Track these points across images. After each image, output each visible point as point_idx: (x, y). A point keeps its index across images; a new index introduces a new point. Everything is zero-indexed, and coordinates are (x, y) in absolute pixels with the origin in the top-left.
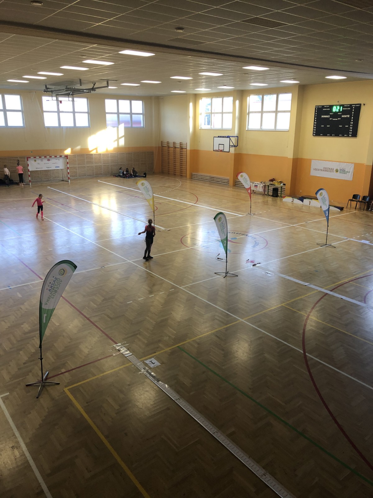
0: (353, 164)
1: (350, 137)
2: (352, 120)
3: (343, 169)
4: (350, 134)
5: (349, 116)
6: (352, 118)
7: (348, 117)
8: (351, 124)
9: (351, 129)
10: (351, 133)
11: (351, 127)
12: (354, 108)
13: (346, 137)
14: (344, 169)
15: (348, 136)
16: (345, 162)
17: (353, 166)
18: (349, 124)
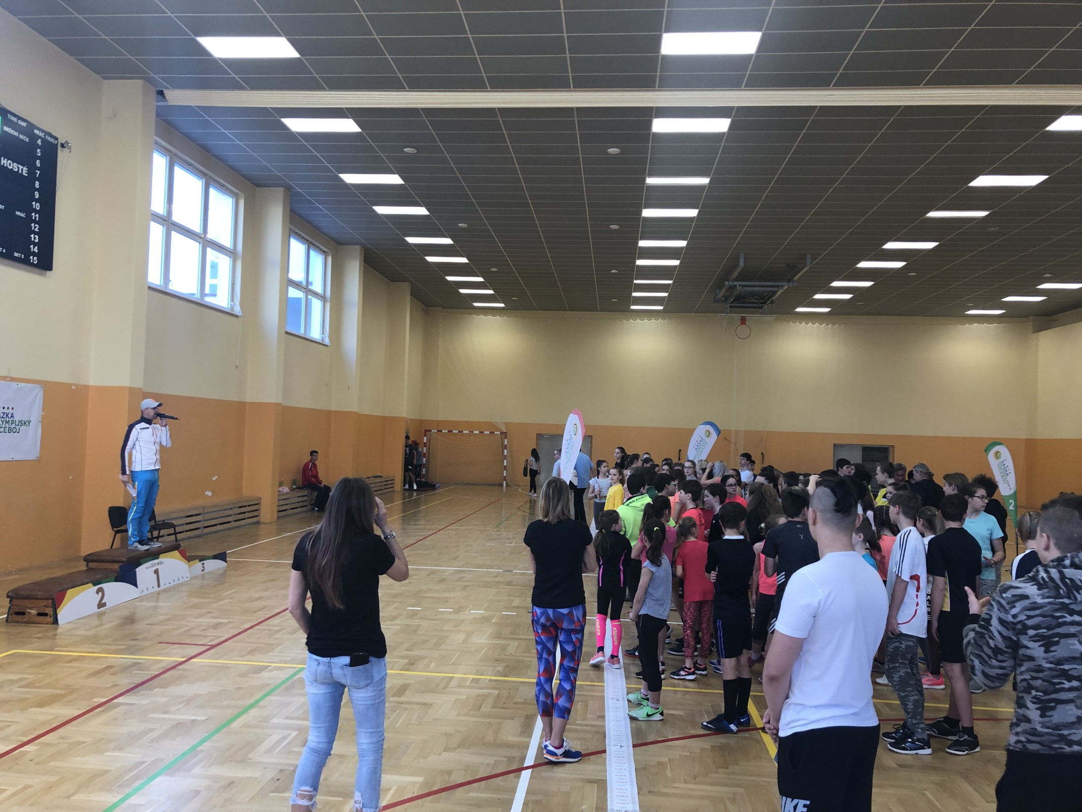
0: (39, 386)
1: (32, 265)
2: (37, 195)
3: (6, 411)
4: (34, 254)
5: (25, 171)
6: (37, 184)
7: (24, 174)
8: (36, 212)
9: (35, 233)
10: (36, 250)
11: (35, 222)
12: (39, 142)
13: (16, 264)
14: (10, 411)
15: (25, 262)
16: (13, 379)
17: (41, 394)
18: (29, 210)
